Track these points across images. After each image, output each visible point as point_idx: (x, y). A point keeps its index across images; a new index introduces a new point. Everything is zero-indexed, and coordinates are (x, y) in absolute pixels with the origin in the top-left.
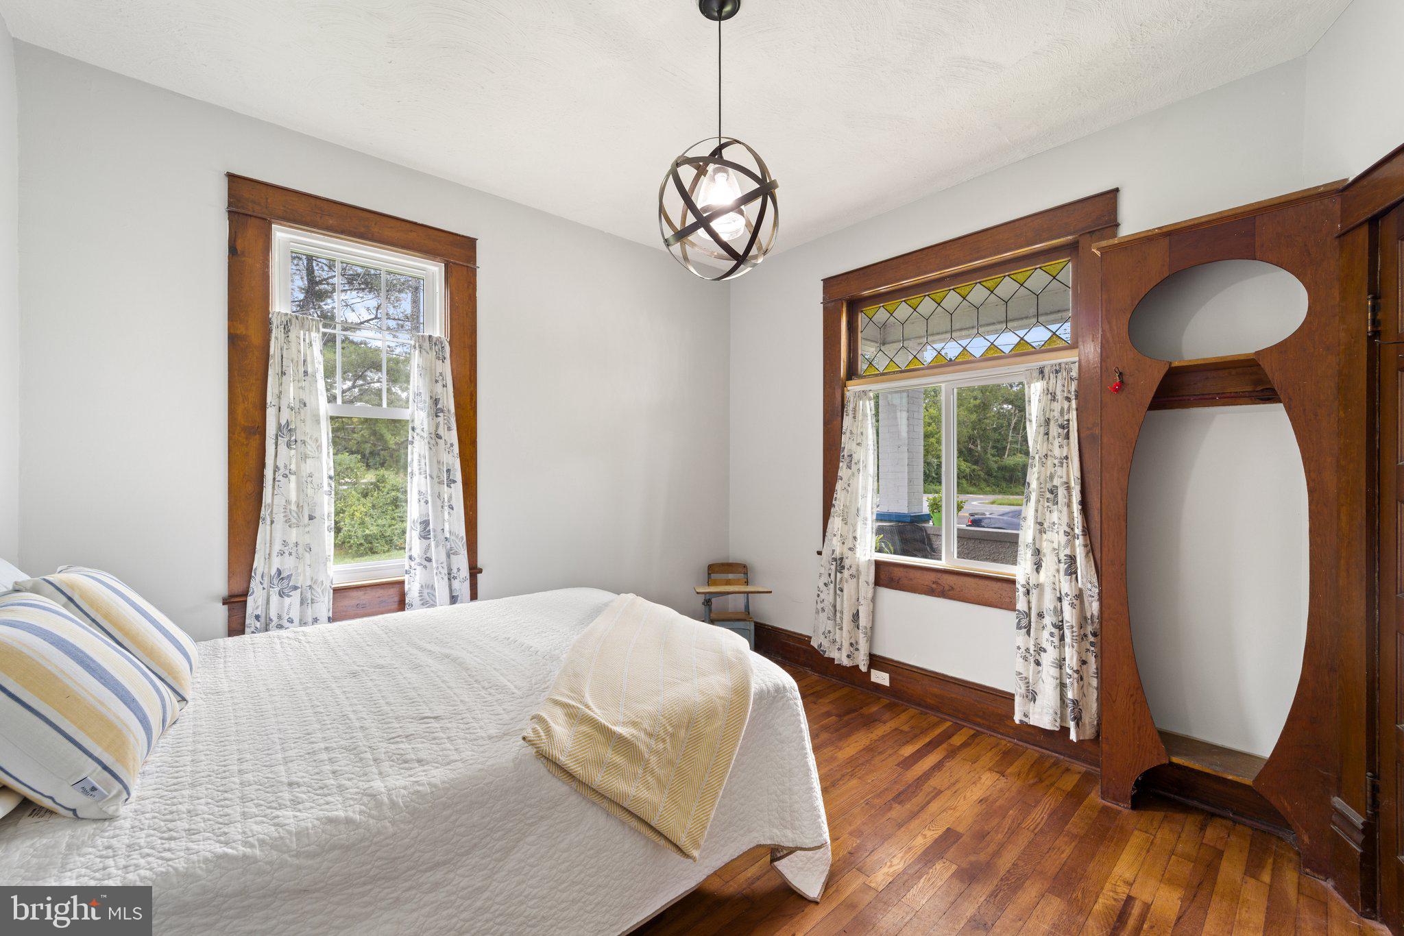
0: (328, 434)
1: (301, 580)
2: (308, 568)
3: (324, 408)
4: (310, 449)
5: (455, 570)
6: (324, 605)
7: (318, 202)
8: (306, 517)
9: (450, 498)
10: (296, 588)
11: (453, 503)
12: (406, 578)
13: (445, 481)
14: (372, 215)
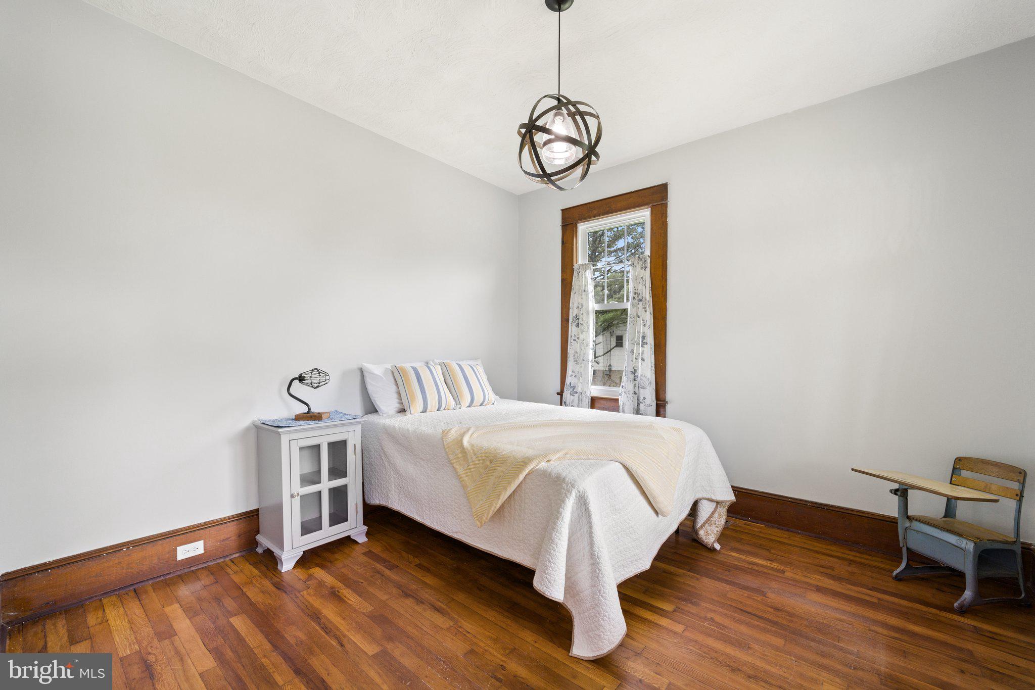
0: (593, 319)
1: (579, 390)
2: (581, 384)
3: (593, 306)
4: (584, 327)
5: (642, 398)
6: (587, 401)
7: (590, 205)
8: (581, 360)
9: (643, 353)
10: (577, 393)
11: (645, 357)
12: (619, 398)
13: (641, 343)
14: (612, 199)
